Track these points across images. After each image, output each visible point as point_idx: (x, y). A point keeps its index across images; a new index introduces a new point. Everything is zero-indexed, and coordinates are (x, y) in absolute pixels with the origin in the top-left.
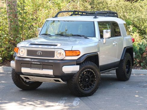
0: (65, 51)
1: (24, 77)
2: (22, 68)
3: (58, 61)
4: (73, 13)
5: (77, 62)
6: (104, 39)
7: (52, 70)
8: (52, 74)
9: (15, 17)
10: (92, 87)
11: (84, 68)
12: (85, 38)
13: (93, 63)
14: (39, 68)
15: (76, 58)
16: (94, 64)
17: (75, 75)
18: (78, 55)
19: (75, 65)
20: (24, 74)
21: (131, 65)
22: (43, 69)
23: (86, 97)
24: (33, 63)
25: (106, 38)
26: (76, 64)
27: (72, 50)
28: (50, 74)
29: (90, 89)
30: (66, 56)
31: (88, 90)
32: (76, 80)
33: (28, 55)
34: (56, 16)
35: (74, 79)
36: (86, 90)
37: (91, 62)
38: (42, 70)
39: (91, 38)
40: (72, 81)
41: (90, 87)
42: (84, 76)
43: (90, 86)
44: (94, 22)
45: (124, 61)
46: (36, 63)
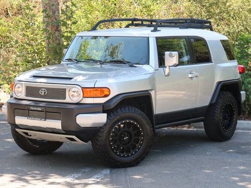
0: (83, 88)
1: (23, 132)
2: (16, 116)
3: (72, 106)
4: (130, 22)
5: (104, 108)
6: (166, 67)
7: (60, 121)
8: (61, 128)
9: (56, 30)
10: (136, 152)
11: (118, 117)
12: (131, 66)
13: (137, 109)
14: (40, 118)
15: (103, 100)
16: (139, 111)
17: (102, 130)
18: (106, 96)
19: (99, 112)
20: (21, 127)
21: (236, 113)
22: (46, 118)
23: (123, 169)
24: (32, 108)
25: (169, 66)
26: (102, 111)
27: (94, 88)
28: (57, 128)
29: (132, 154)
30: (84, 97)
31: (128, 156)
32: (104, 139)
33: (27, 95)
34: (94, 29)
35: (100, 137)
36: (124, 156)
37: (134, 108)
38: (45, 120)
39: (142, 66)
40: (97, 140)
41: (132, 151)
42: (120, 132)
43: (133, 149)
44: (148, 38)
45: (217, 106)
46: (35, 109)
